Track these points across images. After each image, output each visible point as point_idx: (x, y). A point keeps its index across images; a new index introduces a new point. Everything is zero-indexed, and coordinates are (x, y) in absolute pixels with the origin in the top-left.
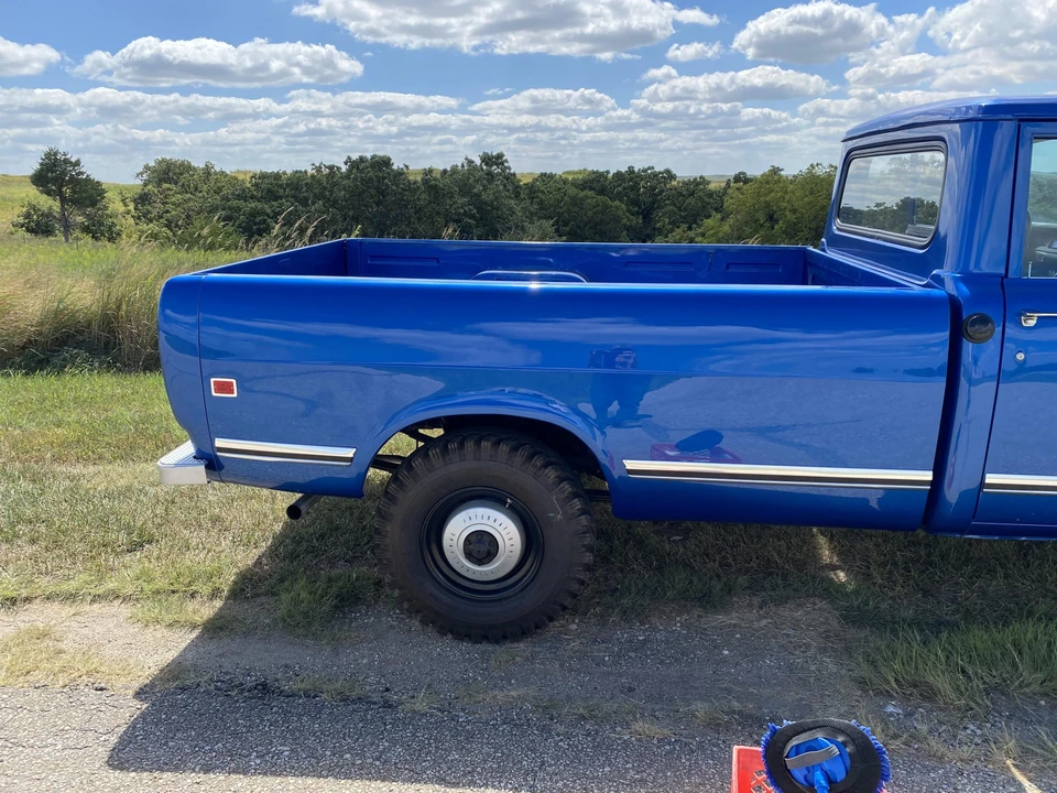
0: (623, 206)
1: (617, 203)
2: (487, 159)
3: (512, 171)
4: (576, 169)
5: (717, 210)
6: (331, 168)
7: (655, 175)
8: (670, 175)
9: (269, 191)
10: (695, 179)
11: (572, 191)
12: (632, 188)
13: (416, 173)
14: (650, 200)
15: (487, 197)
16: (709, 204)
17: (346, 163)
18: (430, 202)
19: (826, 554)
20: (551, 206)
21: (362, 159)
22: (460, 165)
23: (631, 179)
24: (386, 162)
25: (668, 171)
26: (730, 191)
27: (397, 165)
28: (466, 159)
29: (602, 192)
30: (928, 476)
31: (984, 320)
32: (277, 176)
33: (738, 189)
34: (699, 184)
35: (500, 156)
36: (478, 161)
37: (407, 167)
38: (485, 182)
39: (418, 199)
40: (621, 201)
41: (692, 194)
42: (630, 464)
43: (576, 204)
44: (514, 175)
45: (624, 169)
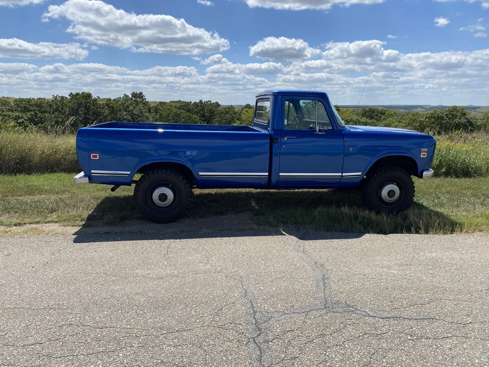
0: (198, 117)
1: (195, 116)
2: (134, 95)
3: (147, 100)
4: (176, 100)
5: (238, 120)
6: (62, 98)
7: (212, 104)
8: (217, 105)
9: (25, 107)
10: (229, 107)
11: (175, 110)
12: (202, 110)
13: (102, 100)
14: (209, 115)
15: (136, 112)
16: (235, 117)
17: (70, 95)
18: (110, 113)
19: (253, 204)
20: (165, 116)
21: (77, 94)
22: (122, 97)
23: (201, 106)
24: (89, 95)
25: (217, 103)
26: (243, 112)
27: (94, 96)
28: (125, 95)
29: (188, 111)
30: (267, 174)
31: (277, 139)
32: (29, 101)
33: (246, 111)
34: (230, 108)
35: (141, 93)
36: (130, 96)
37: (99, 97)
38: (134, 105)
39: (105, 112)
40: (197, 115)
41: (227, 113)
42: (200, 173)
43: (177, 116)
44: (148, 102)
45: (198, 101)
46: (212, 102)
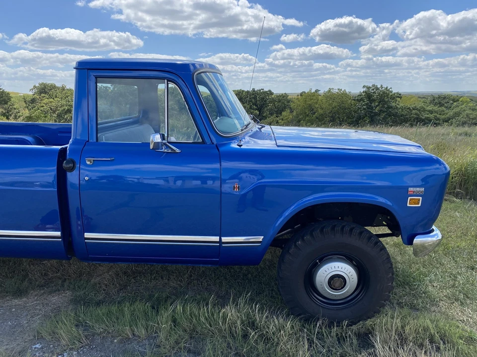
7: (264, 93)
12: (254, 98)
14: (261, 103)
23: (253, 94)
34: (284, 96)
41: (280, 101)
46: (265, 90)
